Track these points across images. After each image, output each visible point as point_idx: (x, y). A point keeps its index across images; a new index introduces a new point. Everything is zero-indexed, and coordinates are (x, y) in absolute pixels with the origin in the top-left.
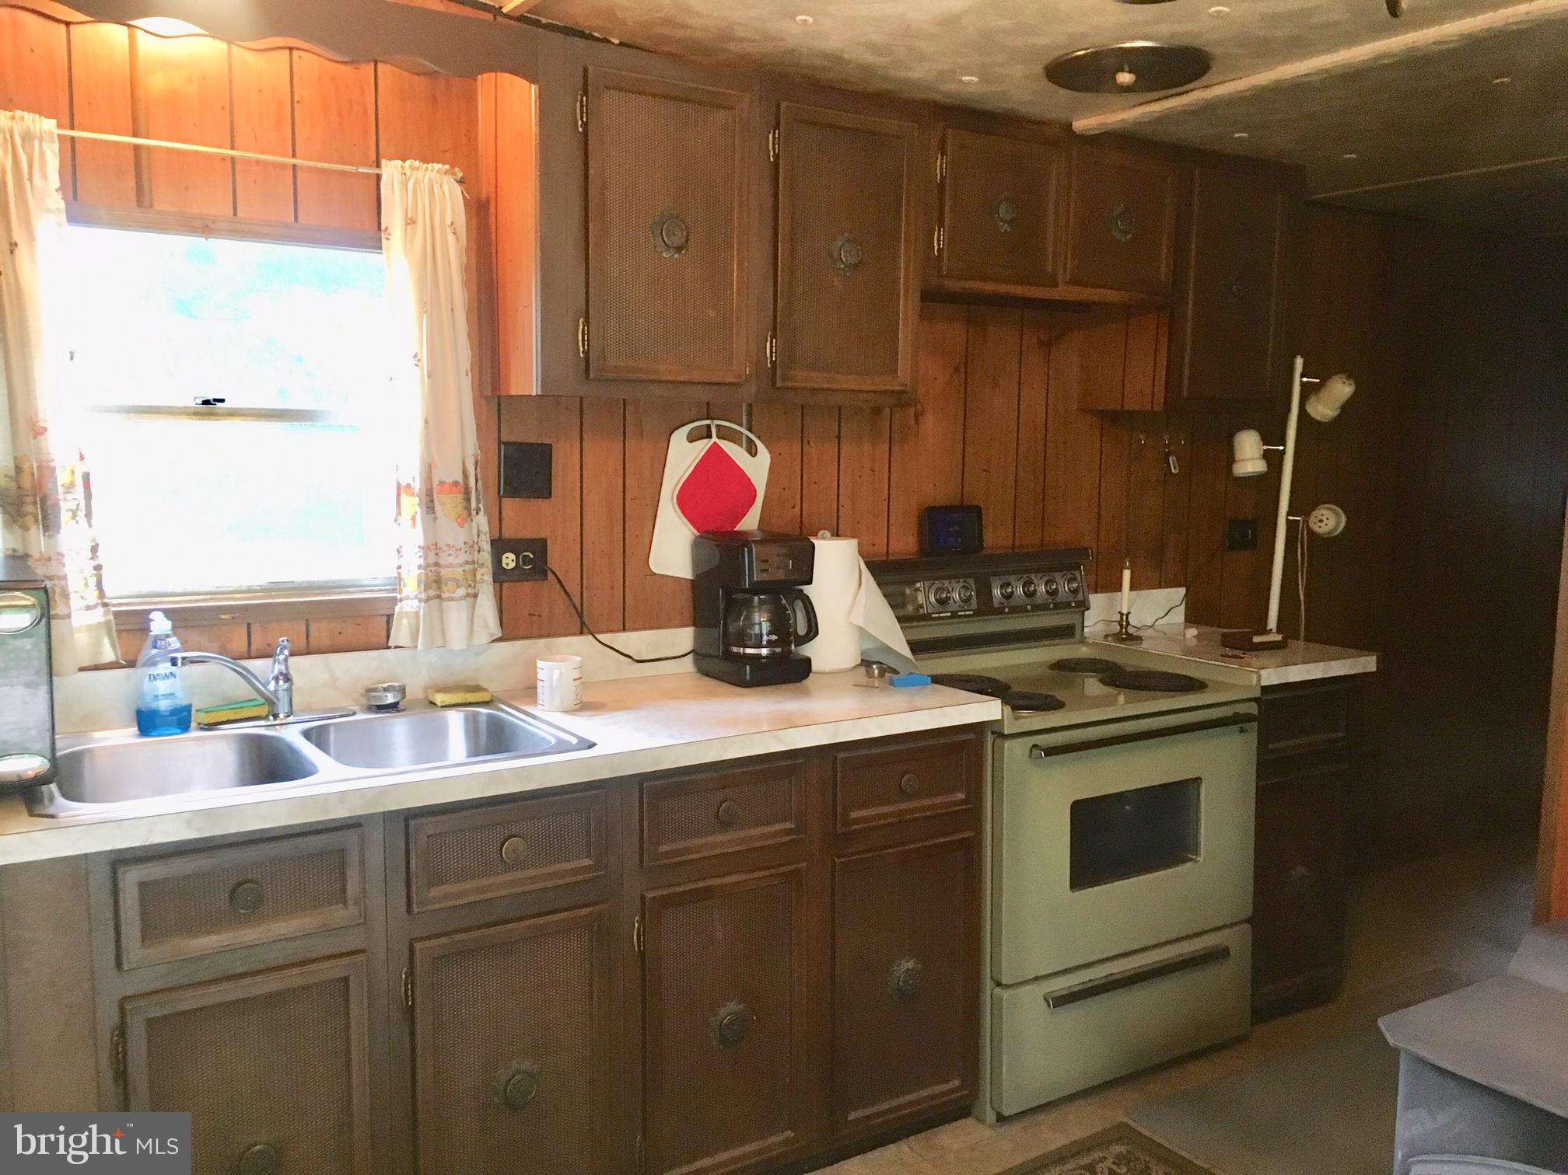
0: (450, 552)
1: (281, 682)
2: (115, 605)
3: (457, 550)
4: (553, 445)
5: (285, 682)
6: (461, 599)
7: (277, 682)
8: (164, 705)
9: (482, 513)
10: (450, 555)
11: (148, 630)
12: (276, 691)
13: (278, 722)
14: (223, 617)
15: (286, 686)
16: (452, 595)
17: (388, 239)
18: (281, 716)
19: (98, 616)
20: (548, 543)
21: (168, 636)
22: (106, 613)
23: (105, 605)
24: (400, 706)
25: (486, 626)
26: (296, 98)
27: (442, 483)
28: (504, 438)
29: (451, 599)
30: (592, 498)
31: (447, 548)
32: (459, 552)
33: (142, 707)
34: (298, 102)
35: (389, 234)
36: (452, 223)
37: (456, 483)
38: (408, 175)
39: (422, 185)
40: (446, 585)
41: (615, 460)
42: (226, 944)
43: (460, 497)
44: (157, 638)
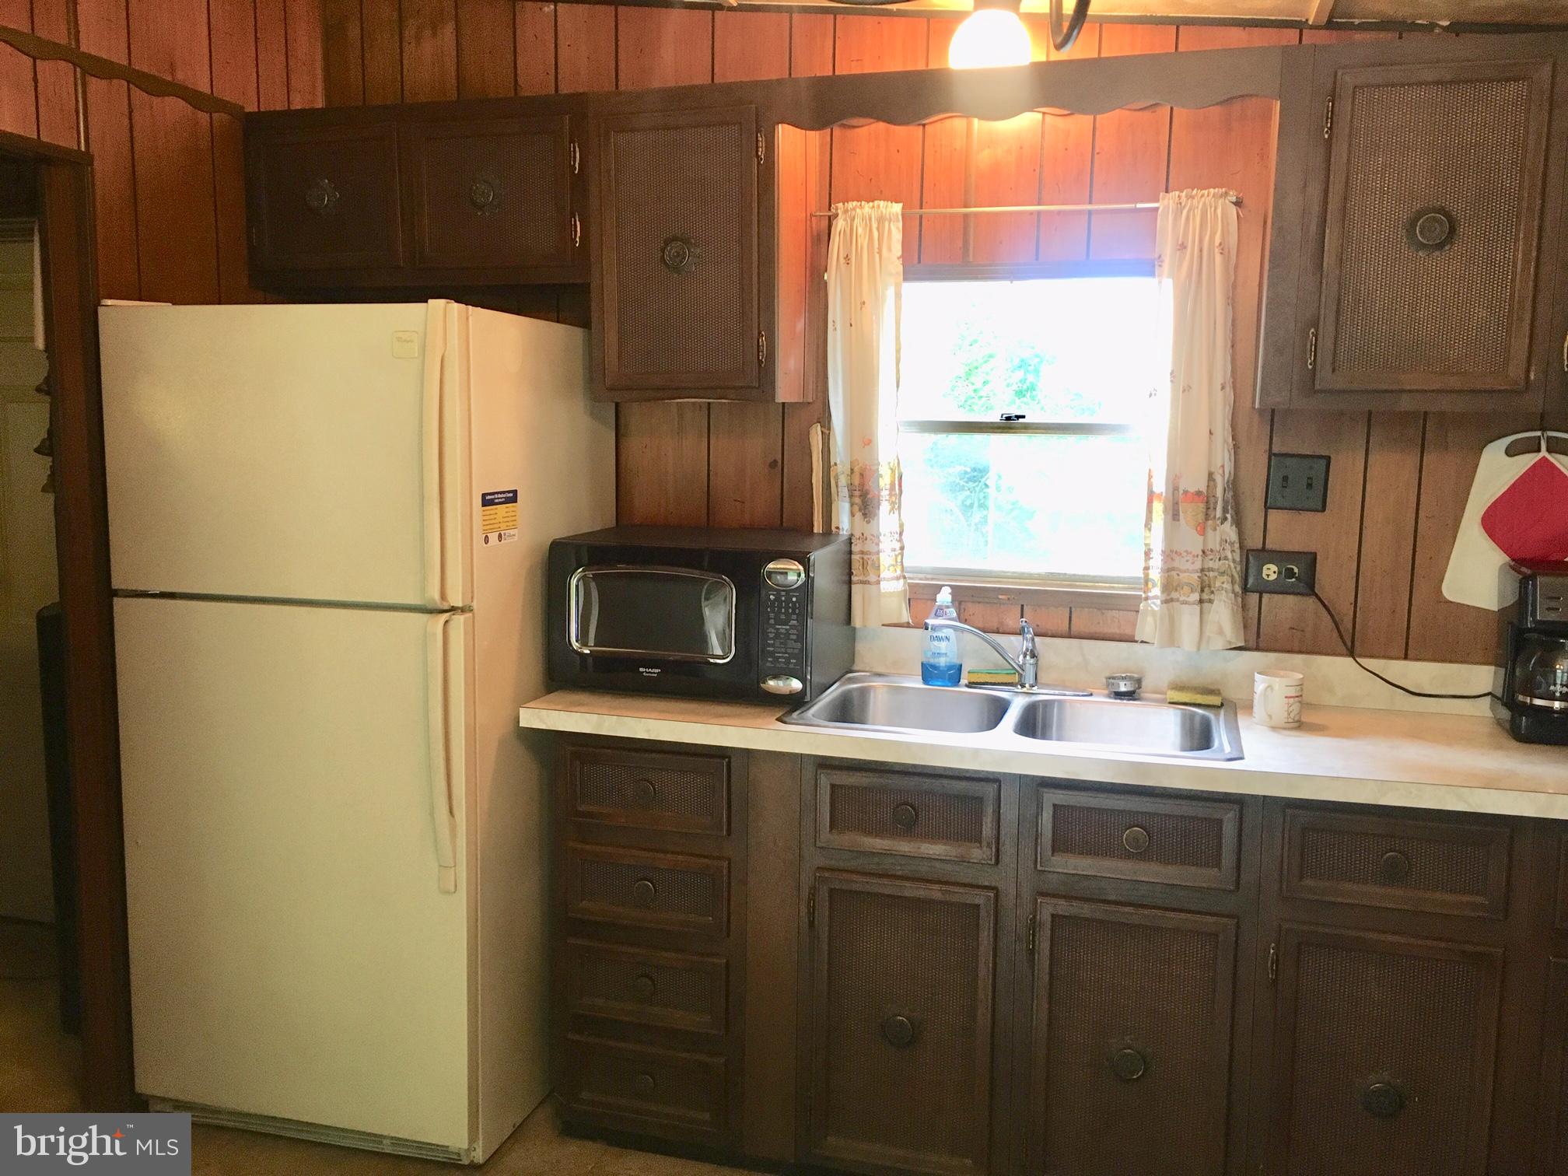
0: (1188, 558)
1: (1028, 657)
2: (910, 578)
3: (1194, 556)
4: (1332, 456)
5: (1031, 658)
6: (1194, 604)
7: (1025, 657)
8: (942, 662)
9: (1228, 524)
10: (1187, 561)
11: (935, 600)
12: (1024, 664)
13: (1025, 690)
14: (1000, 597)
15: (1032, 661)
16: (1187, 599)
17: (1160, 266)
18: (1027, 685)
19: (899, 586)
20: (1318, 557)
21: (948, 607)
22: (905, 583)
23: (905, 577)
24: (1136, 696)
25: (1221, 632)
26: (1097, 150)
27: (1186, 492)
28: (1275, 450)
29: (1185, 603)
30: (1376, 514)
31: (1185, 554)
32: (1196, 559)
33: (925, 661)
34: (1098, 153)
35: (1162, 262)
36: (1220, 244)
37: (1199, 493)
38: (1183, 204)
39: (1196, 211)
40: (1182, 588)
41: (1409, 475)
42: (887, 848)
43: (1202, 506)
44: (941, 608)
